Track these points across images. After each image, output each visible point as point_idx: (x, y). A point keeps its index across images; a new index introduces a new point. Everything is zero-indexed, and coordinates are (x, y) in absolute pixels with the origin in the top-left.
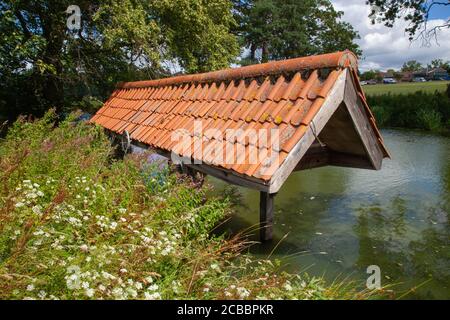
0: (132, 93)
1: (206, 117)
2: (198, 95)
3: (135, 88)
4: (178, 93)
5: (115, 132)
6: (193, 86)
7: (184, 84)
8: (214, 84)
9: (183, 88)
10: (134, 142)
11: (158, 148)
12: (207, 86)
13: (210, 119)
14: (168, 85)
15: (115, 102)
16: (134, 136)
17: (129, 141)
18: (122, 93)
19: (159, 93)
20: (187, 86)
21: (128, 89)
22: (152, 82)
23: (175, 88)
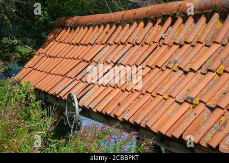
0: (80, 35)
1: (203, 70)
2: (189, 34)
3: (84, 26)
4: (155, 32)
5: (54, 96)
6: (180, 20)
7: (165, 18)
8: (216, 15)
9: (162, 24)
10: (86, 112)
11: (125, 122)
12: (203, 19)
13: (211, 75)
14: (138, 21)
15: (53, 47)
16: (86, 102)
17: (78, 110)
18: (64, 34)
19: (123, 34)
20: (169, 21)
21: (74, 28)
22: (111, 16)
23: (150, 24)
